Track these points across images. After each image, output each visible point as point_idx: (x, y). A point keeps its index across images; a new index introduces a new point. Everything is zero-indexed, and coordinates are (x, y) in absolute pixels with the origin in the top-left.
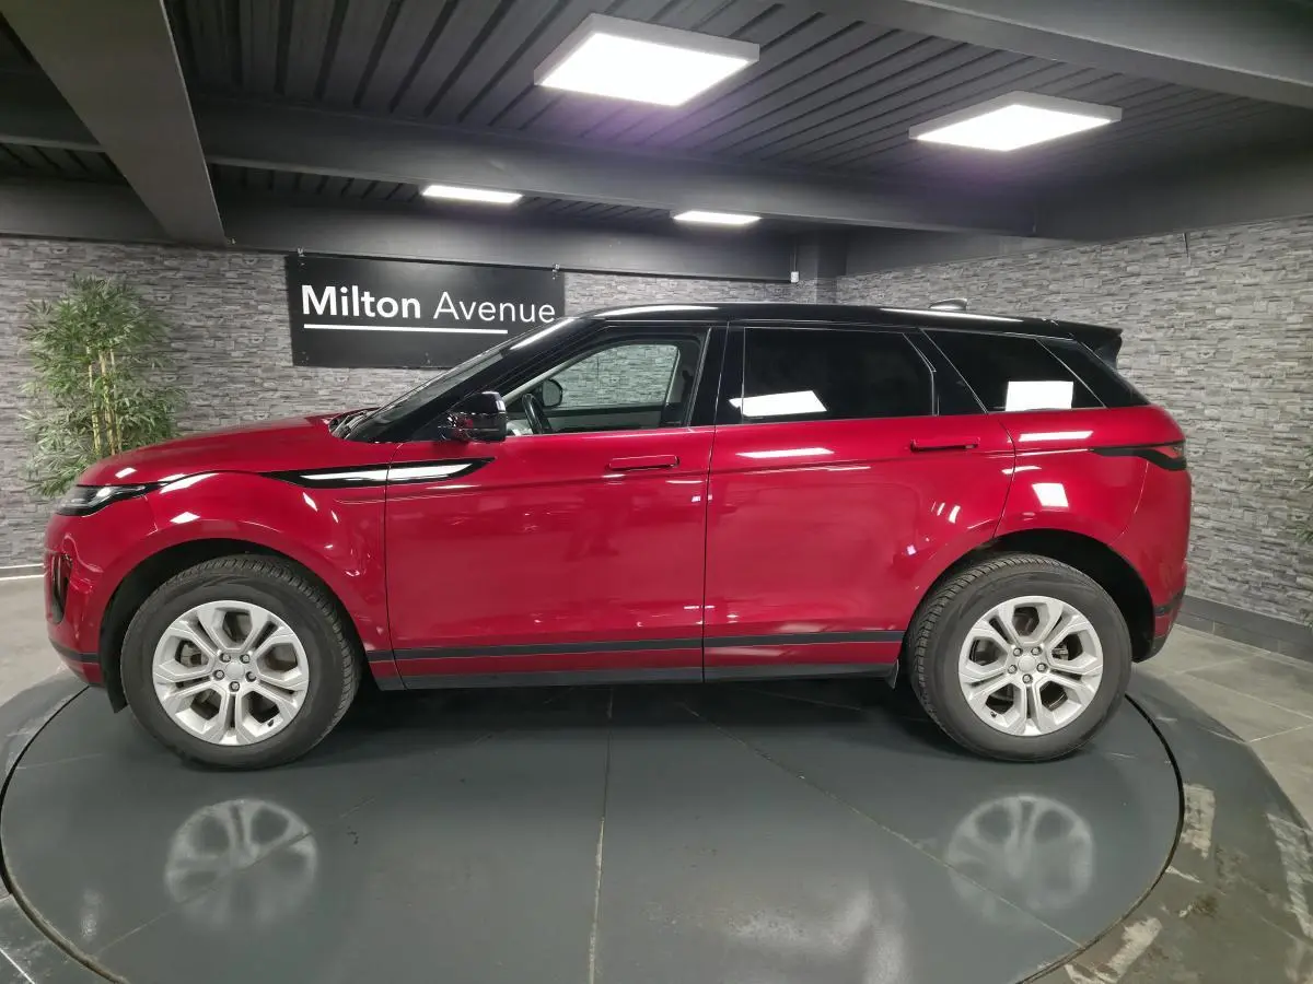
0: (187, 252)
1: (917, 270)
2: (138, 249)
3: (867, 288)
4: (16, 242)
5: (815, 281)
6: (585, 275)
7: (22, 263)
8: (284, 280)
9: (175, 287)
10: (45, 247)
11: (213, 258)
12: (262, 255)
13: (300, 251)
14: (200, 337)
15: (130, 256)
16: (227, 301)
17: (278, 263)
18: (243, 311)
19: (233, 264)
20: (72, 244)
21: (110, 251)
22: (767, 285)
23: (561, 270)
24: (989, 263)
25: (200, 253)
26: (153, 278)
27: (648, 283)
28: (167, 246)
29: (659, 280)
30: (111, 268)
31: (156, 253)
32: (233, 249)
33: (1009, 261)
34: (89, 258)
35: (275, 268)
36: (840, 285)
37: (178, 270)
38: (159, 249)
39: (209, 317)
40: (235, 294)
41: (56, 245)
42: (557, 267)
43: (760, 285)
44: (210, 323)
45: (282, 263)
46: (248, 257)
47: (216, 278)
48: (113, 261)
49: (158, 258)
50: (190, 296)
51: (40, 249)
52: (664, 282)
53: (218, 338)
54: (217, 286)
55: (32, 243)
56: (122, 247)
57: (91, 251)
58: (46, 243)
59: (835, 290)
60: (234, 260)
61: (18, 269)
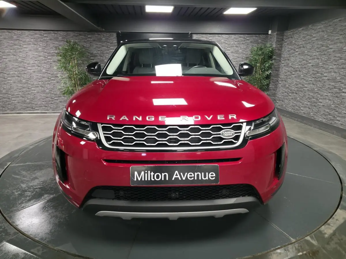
0: (93, 33)
1: (310, 26)
2: (82, 33)
3: (293, 34)
4: (56, 32)
5: (276, 33)
6: (199, 35)
7: (57, 38)
8: (116, 40)
9: (90, 43)
10: (62, 33)
11: (99, 34)
12: (111, 33)
13: (120, 32)
14: (96, 56)
15: (80, 35)
16: (103, 46)
17: (115, 35)
18: (107, 49)
19: (104, 36)
20: (68, 32)
21: (76, 33)
22: (260, 35)
23: (191, 33)
24: (335, 20)
25: (96, 33)
26: (86, 40)
27: (219, 36)
28: (88, 32)
29: (223, 35)
30: (76, 38)
31: (86, 34)
32: (104, 32)
33: (343, 18)
34: (71, 35)
35: (114, 36)
36: (285, 34)
37: (91, 38)
38: (86, 33)
39: (99, 51)
40: (104, 44)
41: (64, 32)
42: (190, 32)
43: (257, 35)
44: (99, 52)
45: (116, 35)
46: (108, 34)
47: (100, 40)
48: (76, 36)
49: (87, 35)
50: (94, 45)
51: (61, 34)
52: (224, 36)
53: (101, 56)
54: (100, 42)
55: (59, 32)
56: (78, 32)
57: (72, 34)
58: (62, 32)
59: (283, 36)
60: (104, 35)
61: (56, 39)
